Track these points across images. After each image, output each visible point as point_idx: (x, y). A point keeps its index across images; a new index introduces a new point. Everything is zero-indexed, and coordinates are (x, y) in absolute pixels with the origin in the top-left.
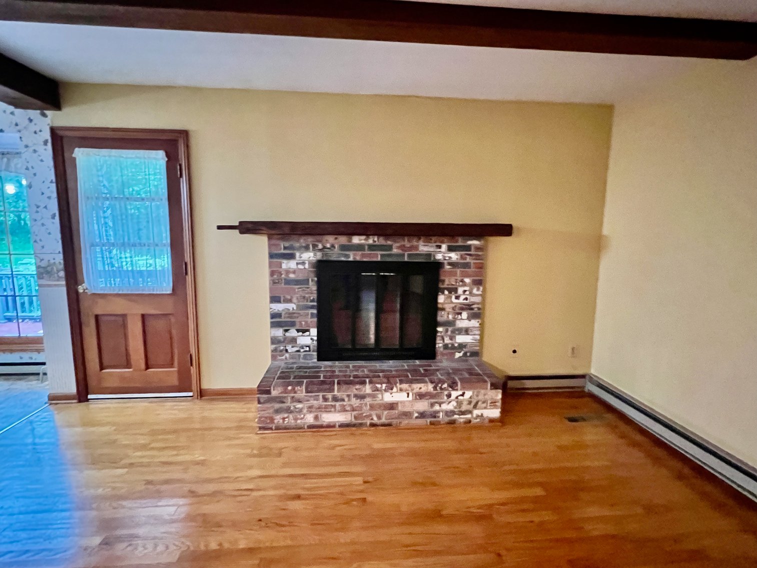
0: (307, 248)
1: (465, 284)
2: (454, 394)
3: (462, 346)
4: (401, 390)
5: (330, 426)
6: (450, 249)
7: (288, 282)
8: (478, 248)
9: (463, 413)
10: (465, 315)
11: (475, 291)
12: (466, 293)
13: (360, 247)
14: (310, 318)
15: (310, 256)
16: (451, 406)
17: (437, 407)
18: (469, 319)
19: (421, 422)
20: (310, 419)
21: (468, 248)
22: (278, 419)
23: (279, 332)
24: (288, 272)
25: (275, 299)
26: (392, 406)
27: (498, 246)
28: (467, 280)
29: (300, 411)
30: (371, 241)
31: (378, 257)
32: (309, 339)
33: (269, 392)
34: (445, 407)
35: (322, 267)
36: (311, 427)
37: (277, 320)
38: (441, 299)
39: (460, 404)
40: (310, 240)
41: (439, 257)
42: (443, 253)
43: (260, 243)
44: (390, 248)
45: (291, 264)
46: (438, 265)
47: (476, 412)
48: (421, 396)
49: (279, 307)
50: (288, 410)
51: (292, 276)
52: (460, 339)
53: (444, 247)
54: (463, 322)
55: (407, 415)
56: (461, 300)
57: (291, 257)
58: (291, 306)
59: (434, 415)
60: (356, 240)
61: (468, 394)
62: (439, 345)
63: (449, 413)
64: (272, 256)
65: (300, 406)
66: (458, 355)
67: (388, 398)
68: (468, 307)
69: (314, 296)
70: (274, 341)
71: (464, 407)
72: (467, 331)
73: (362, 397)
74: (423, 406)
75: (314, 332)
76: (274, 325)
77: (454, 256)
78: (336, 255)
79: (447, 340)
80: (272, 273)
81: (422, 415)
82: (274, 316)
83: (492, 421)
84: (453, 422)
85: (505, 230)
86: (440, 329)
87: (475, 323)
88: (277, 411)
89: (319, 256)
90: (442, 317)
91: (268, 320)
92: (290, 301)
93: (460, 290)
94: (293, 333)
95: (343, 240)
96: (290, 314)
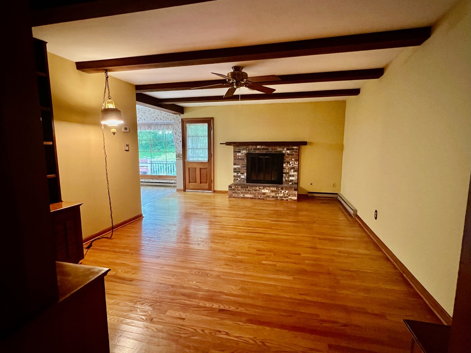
0: (244, 149)
1: (292, 161)
2: (283, 191)
3: (291, 181)
4: (267, 189)
5: (247, 198)
6: (287, 149)
7: (239, 159)
8: (296, 149)
9: (286, 197)
10: (292, 171)
11: (296, 163)
12: (293, 163)
13: (259, 149)
14: (244, 170)
15: (244, 152)
16: (282, 195)
17: (277, 195)
18: (294, 172)
19: (272, 199)
20: (242, 195)
21: (293, 149)
22: (234, 195)
23: (236, 174)
24: (239, 156)
25: (235, 164)
26: (264, 194)
27: (303, 148)
28: (293, 159)
29: (239, 193)
30: (262, 147)
31: (264, 152)
32: (244, 177)
33: (231, 187)
34: (280, 195)
35: (248, 155)
36: (242, 198)
37: (235, 170)
38: (284, 165)
39: (284, 194)
40: (245, 147)
41: (284, 152)
42: (285, 151)
43: (231, 148)
44: (268, 149)
45: (240, 154)
46: (284, 154)
47: (289, 197)
48: (273, 191)
49: (236, 166)
50: (236, 193)
51: (240, 157)
52: (291, 178)
53: (285, 149)
54: (292, 173)
55: (269, 197)
56: (291, 166)
57: (240, 152)
58: (239, 166)
59: (277, 197)
60: (258, 147)
61: (287, 192)
62: (284, 180)
63: (280, 197)
64: (234, 152)
65: (239, 192)
66: (290, 183)
67: (263, 191)
68: (293, 168)
69: (246, 163)
70: (234, 176)
71: (286, 195)
72: (293, 176)
73: (256, 190)
74: (273, 194)
75: (245, 174)
76: (234, 172)
77: (288, 152)
78: (252, 151)
79: (286, 179)
80: (234, 157)
81: (273, 197)
82: (234, 169)
83: (294, 200)
84: (283, 200)
85: (305, 143)
86: (284, 175)
87: (296, 173)
88: (233, 193)
89: (247, 151)
90: (285, 171)
91: (233, 170)
92: (239, 165)
93: (291, 163)
94: (239, 174)
95: (254, 147)
96: (239, 169)
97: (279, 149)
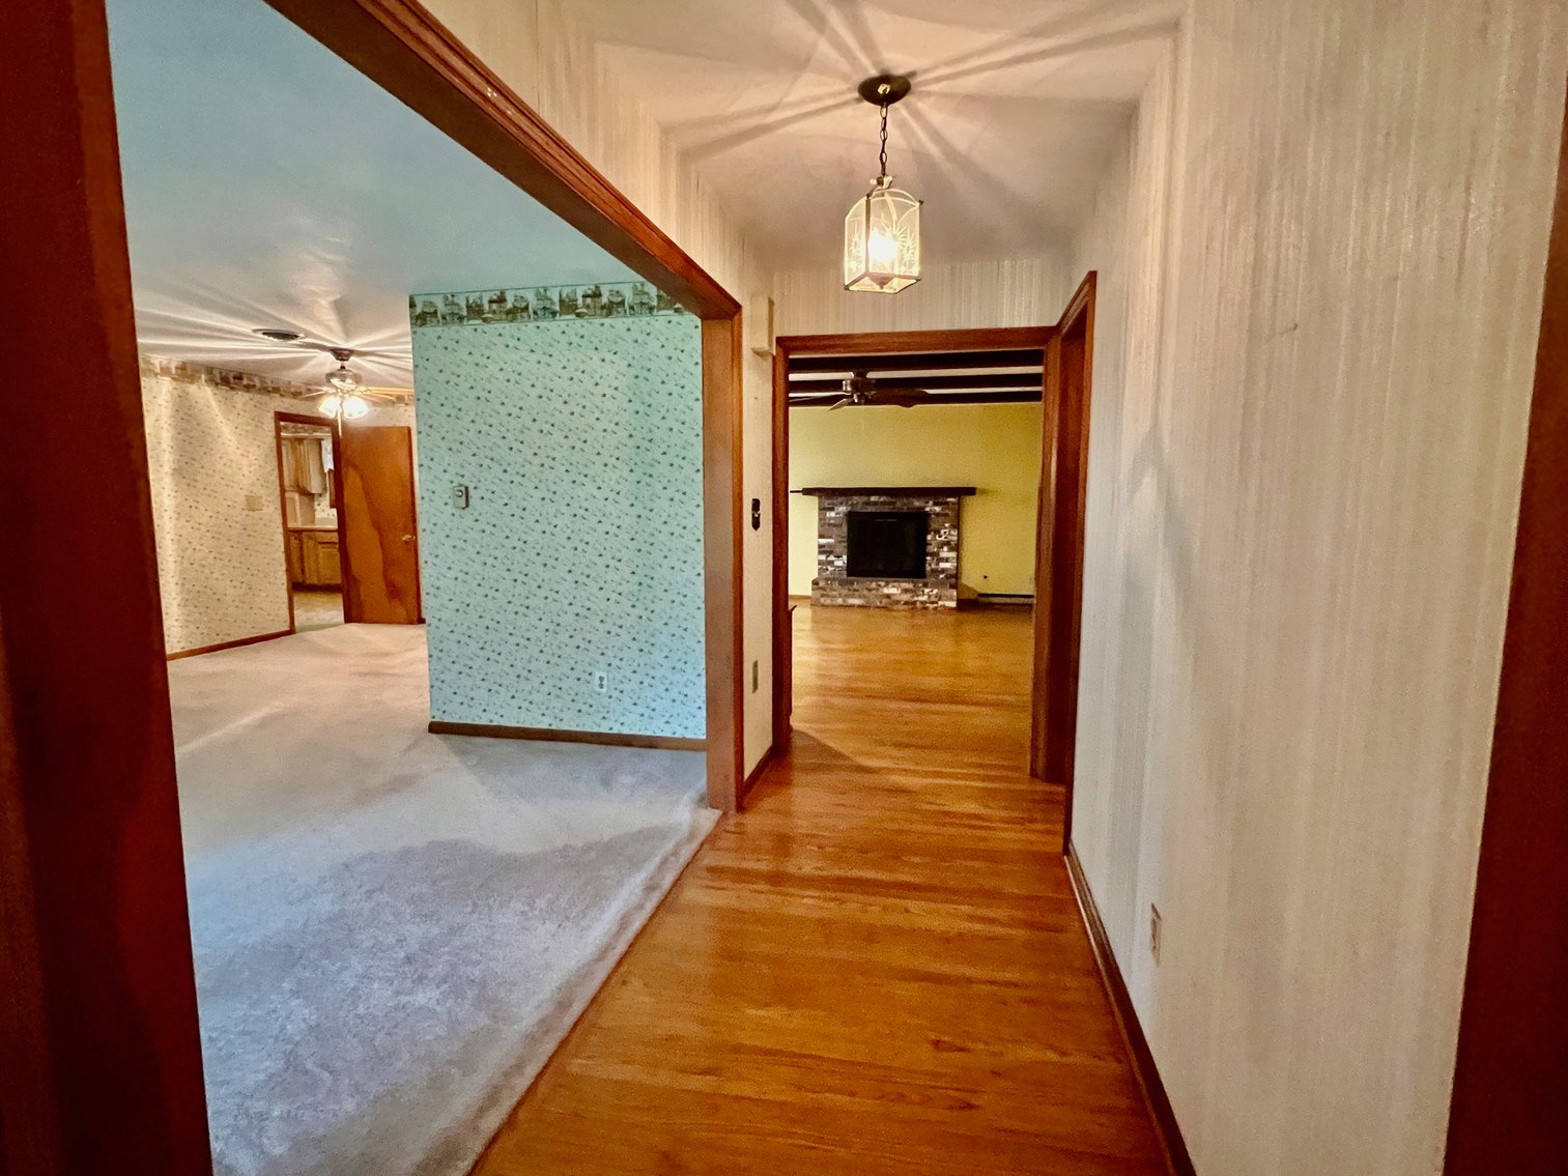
0: (841, 504)
1: (946, 528)
2: (926, 591)
3: (943, 571)
4: (894, 587)
5: (852, 606)
6: (935, 504)
7: (829, 525)
8: (953, 503)
9: (932, 603)
10: (945, 549)
11: (952, 532)
12: (948, 533)
13: (875, 503)
14: (842, 548)
15: (843, 509)
16: (925, 598)
17: (916, 598)
18: (948, 551)
19: (905, 607)
20: (840, 601)
21: (947, 503)
22: (822, 600)
23: (823, 557)
24: (830, 518)
25: (821, 536)
26: (888, 596)
27: (969, 501)
28: (947, 525)
29: (835, 597)
30: (882, 500)
31: (886, 509)
32: (841, 562)
33: (817, 584)
34: (920, 598)
35: (850, 516)
36: (841, 606)
37: (822, 549)
38: (929, 537)
39: (930, 596)
40: (843, 498)
41: (927, 509)
42: (931, 507)
43: (814, 501)
44: (894, 503)
45: (833, 514)
46: (927, 515)
47: (940, 603)
48: (906, 591)
49: (823, 541)
50: (828, 596)
51: (832, 522)
52: (943, 565)
53: (931, 503)
54: (945, 553)
55: (898, 602)
56: (942, 539)
57: (832, 509)
58: (831, 541)
59: (914, 603)
60: (873, 499)
61: (935, 591)
62: (928, 568)
63: (922, 602)
64: (820, 509)
65: (834, 593)
66: (941, 576)
67: (886, 591)
68: (948, 543)
69: (845, 534)
70: (820, 562)
71: (933, 599)
72: (947, 560)
73: (869, 590)
74: (906, 597)
75: (845, 557)
76: (821, 553)
77: (938, 509)
78: (859, 509)
79: (933, 566)
80: (820, 520)
81: (906, 603)
82: (820, 546)
83: (951, 609)
84: (926, 608)
85: (971, 491)
86: (928, 558)
87: (953, 554)
88: (823, 596)
89: (849, 508)
90: (932, 549)
91: (817, 549)
92: (830, 537)
93: (942, 532)
94: (832, 558)
95: (864, 499)
96: (829, 545)
97: (917, 504)
